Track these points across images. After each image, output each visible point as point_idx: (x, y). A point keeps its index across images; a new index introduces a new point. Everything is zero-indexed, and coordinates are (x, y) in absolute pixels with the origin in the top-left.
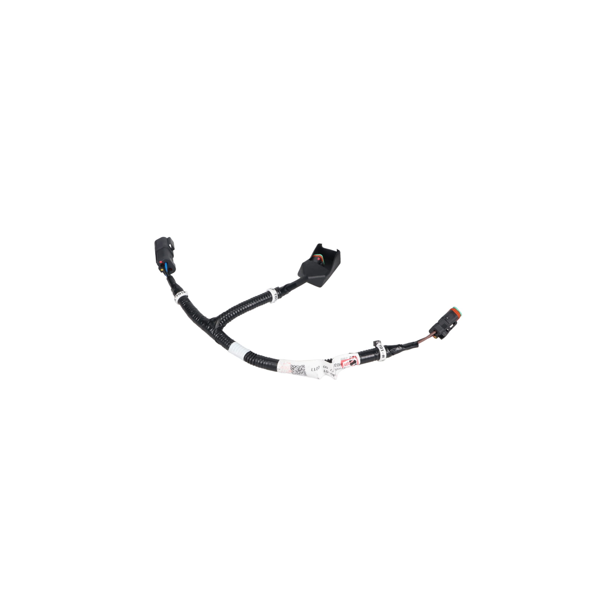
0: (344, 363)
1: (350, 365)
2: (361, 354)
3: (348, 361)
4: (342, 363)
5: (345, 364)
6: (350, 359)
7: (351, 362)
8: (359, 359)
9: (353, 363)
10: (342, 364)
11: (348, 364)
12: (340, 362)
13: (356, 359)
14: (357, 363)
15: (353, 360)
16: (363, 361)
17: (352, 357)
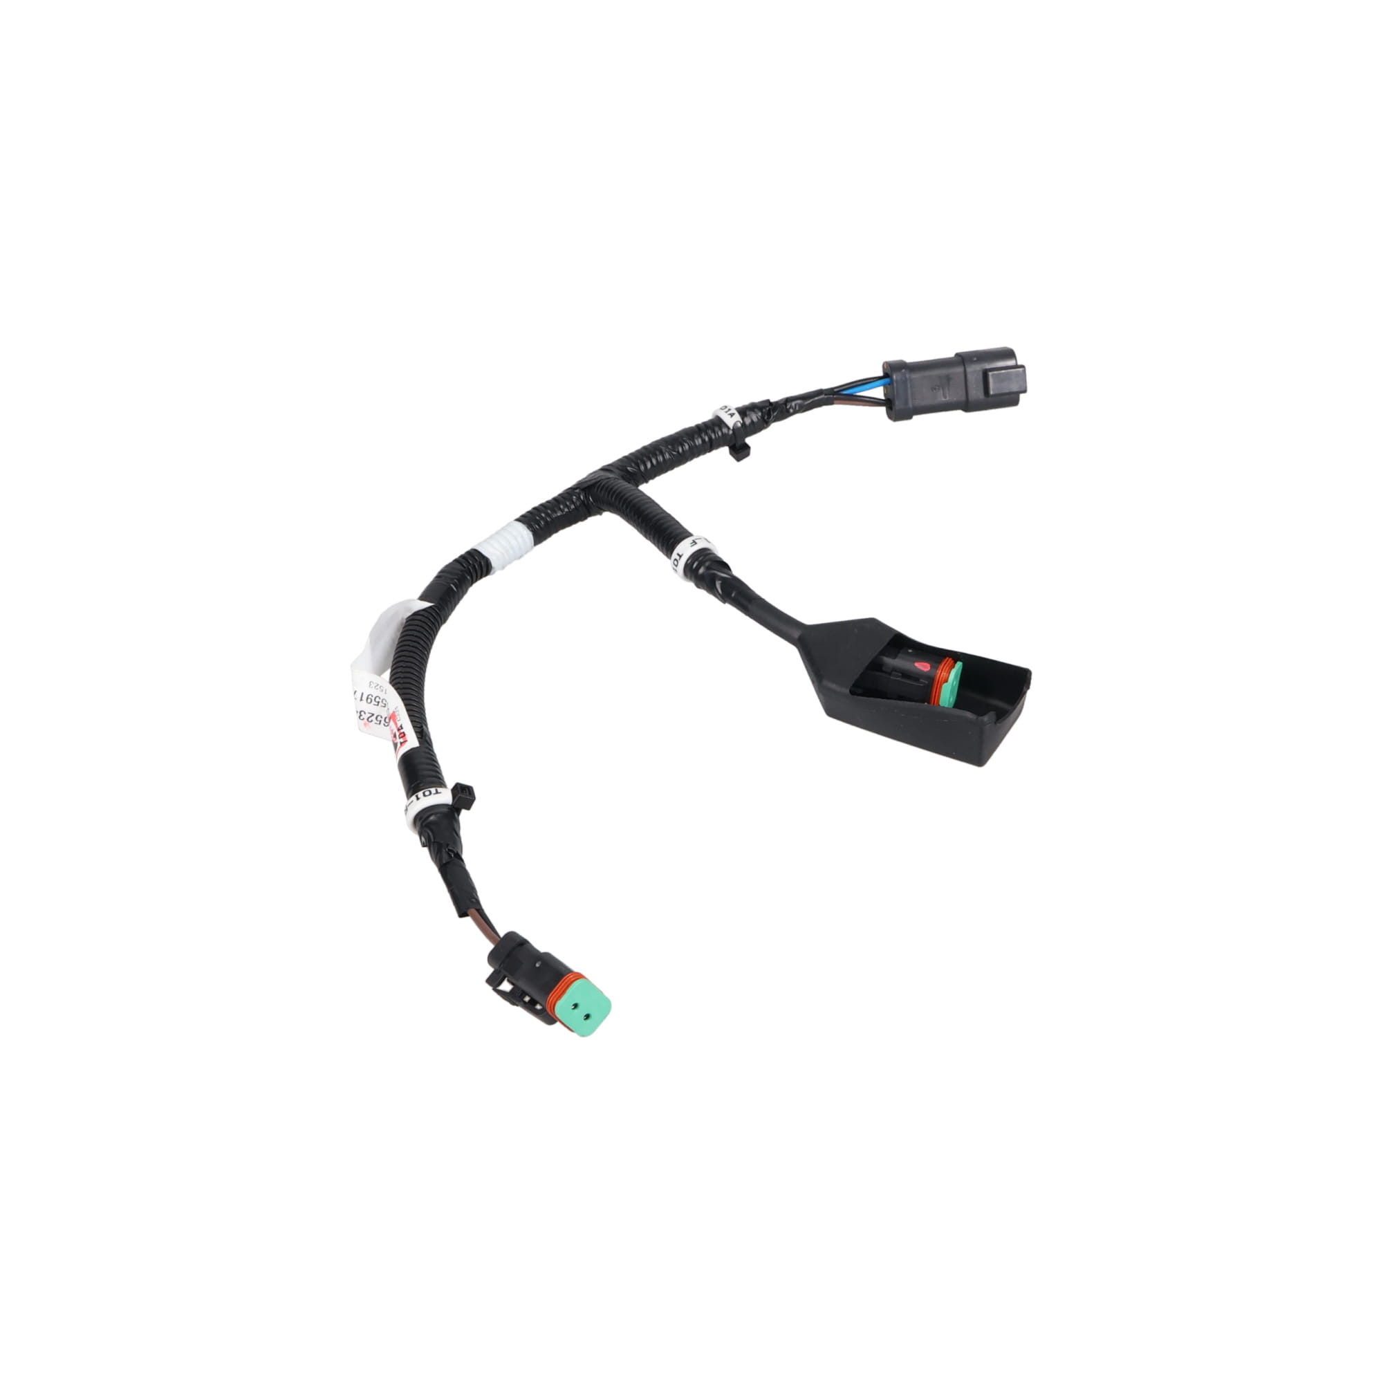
17: (402, 731)
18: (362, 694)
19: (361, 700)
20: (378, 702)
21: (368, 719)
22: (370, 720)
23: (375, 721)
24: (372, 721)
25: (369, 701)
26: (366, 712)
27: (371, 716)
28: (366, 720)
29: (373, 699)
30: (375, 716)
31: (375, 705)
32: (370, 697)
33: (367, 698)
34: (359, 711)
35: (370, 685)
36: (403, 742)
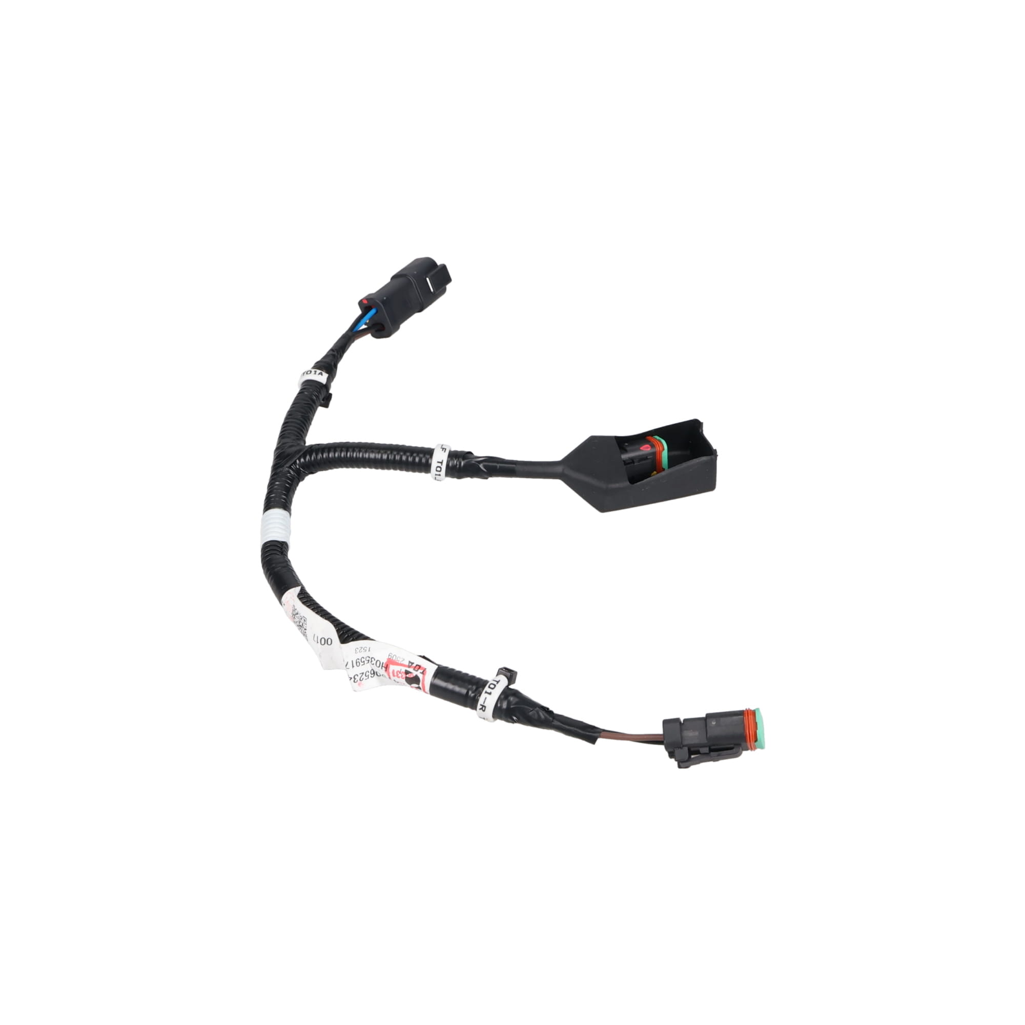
0: (392, 668)
1: (404, 681)
2: (443, 673)
3: (403, 669)
4: (387, 665)
5: (393, 671)
6: (409, 667)
7: (408, 676)
8: (428, 679)
9: (413, 681)
10: (387, 668)
11: (400, 675)
12: (384, 660)
13: (421, 676)
14: (421, 685)
15: (414, 675)
16: (436, 690)
17: (414, 665)
18: (352, 661)
19: (353, 667)
20: (364, 662)
21: (360, 680)
22: (361, 679)
23: (365, 678)
24: (363, 679)
25: (358, 664)
26: (358, 674)
27: (362, 676)
28: (359, 681)
29: (360, 661)
30: (364, 674)
31: (362, 665)
32: (358, 661)
33: (357, 663)
34: (353, 677)
35: (356, 651)
36: (423, 672)
